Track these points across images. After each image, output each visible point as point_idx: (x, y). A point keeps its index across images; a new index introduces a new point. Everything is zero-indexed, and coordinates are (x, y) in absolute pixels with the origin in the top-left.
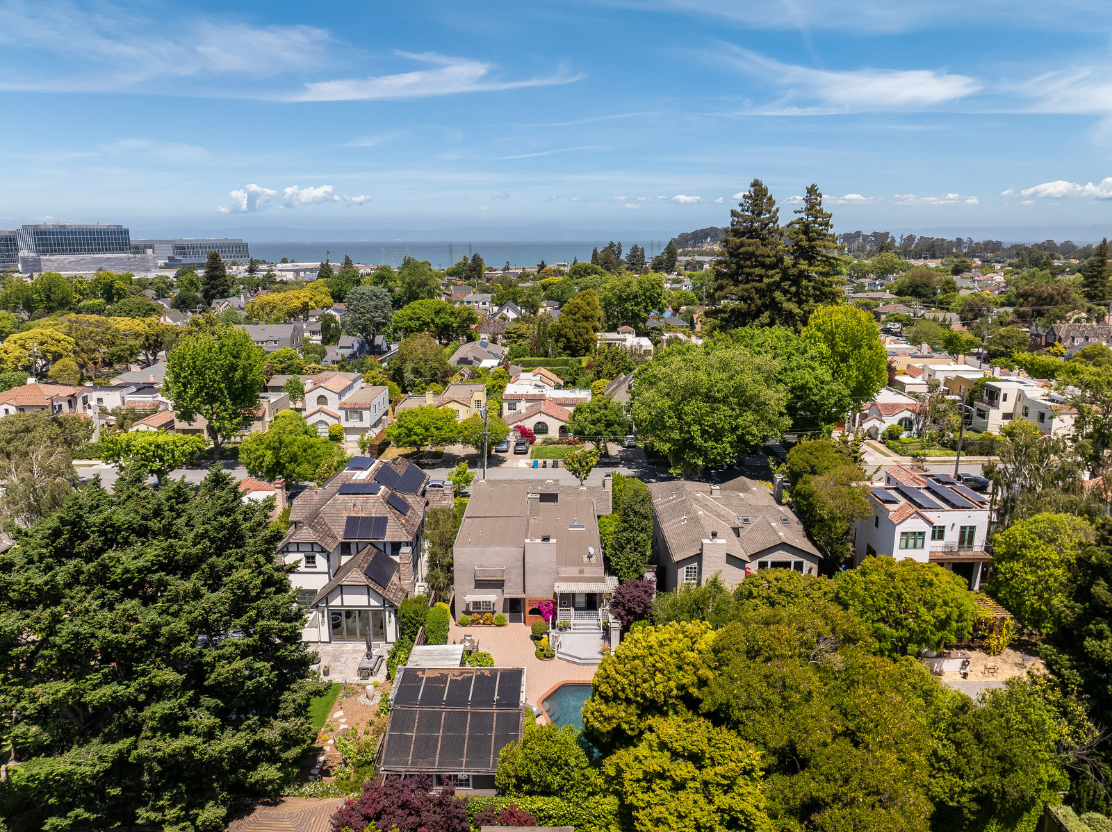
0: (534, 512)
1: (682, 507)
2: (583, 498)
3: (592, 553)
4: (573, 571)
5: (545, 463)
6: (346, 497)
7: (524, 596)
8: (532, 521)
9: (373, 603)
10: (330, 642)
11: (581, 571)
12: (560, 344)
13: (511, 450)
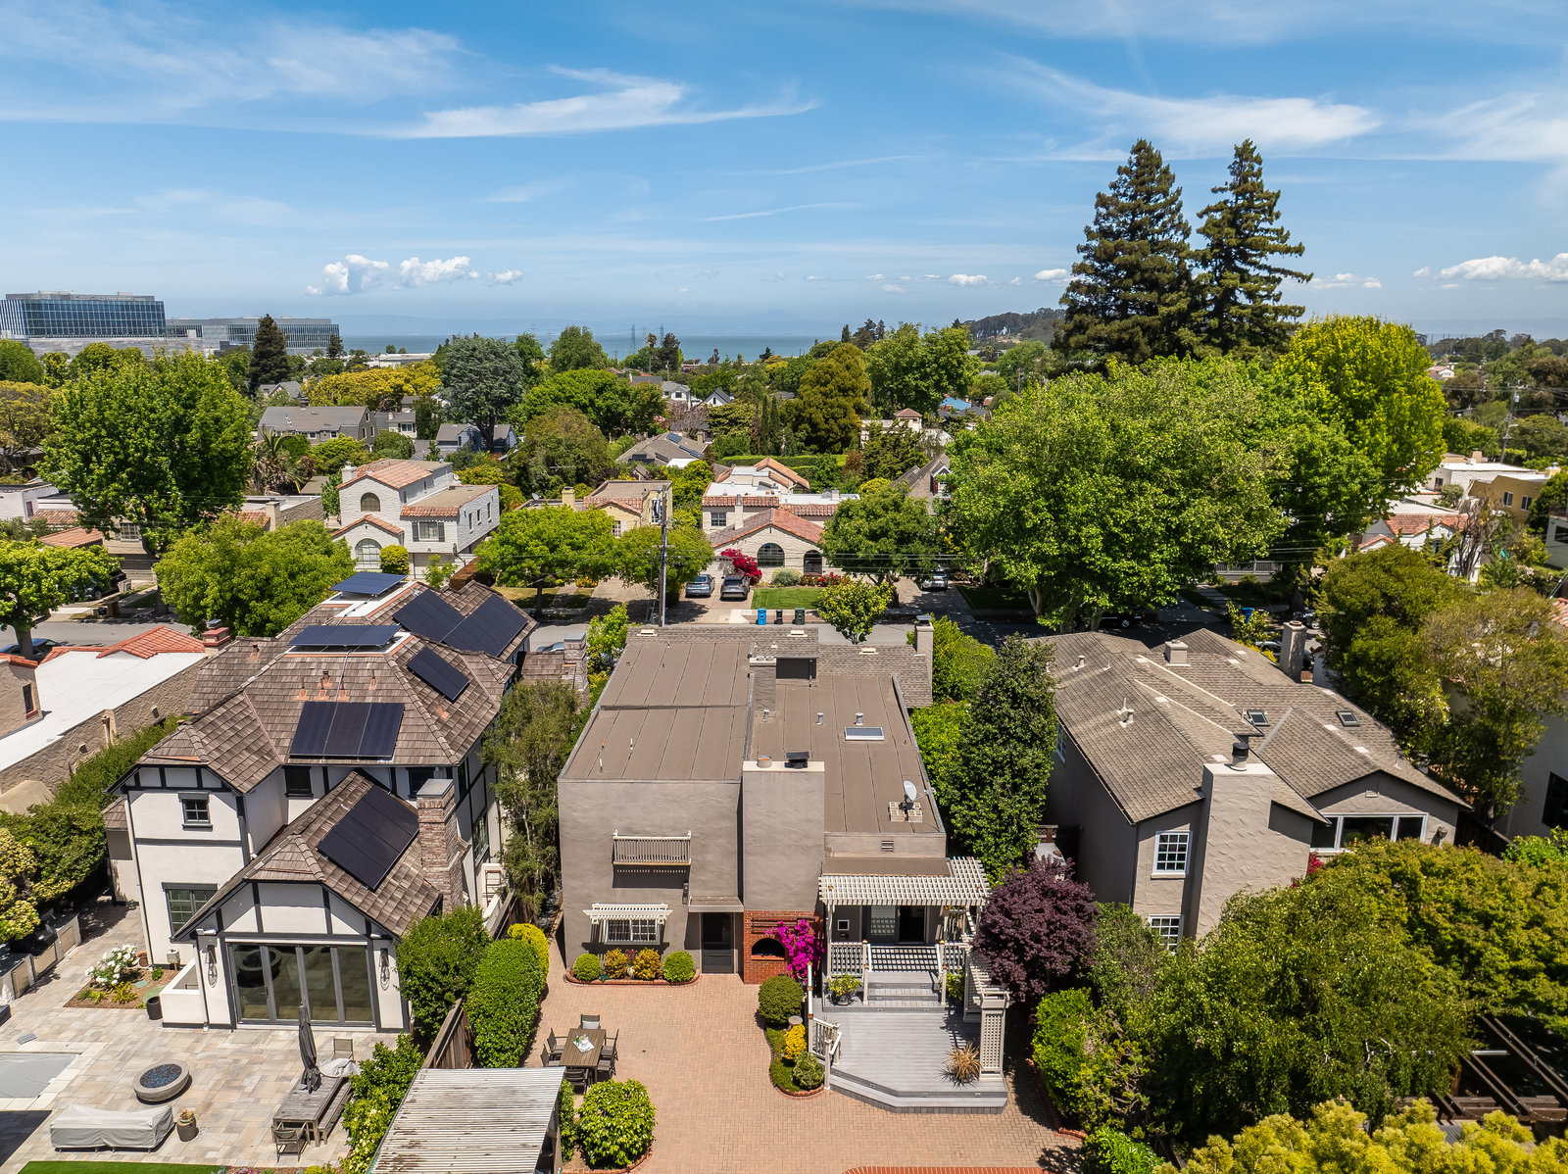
0: (764, 699)
1: (1110, 690)
2: (871, 670)
3: (912, 796)
4: (864, 844)
5: (779, 614)
6: (309, 656)
7: (738, 908)
8: (758, 720)
9: (340, 927)
10: (232, 1027)
11: (887, 846)
12: (800, 434)
13: (717, 593)
